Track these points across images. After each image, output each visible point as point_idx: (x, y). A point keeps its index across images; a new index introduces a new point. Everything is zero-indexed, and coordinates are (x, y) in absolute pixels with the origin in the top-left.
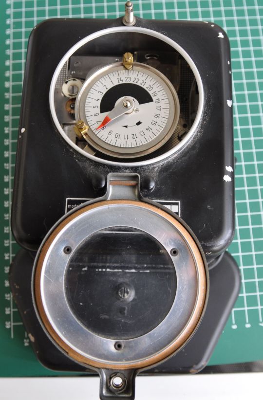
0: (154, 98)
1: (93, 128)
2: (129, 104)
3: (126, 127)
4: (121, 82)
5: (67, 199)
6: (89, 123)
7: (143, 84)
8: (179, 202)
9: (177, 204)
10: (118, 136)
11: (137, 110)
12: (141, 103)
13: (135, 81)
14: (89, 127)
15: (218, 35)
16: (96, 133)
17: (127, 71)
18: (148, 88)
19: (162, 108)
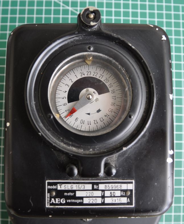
0: (110, 89)
1: (63, 116)
2: (91, 97)
3: (89, 114)
4: (83, 76)
5: (47, 181)
6: (59, 111)
7: (101, 77)
8: (133, 181)
9: (132, 183)
10: (83, 122)
11: (97, 100)
12: (99, 94)
13: (95, 75)
14: (60, 115)
15: (162, 38)
16: (65, 120)
17: (88, 66)
18: (105, 81)
19: (116, 97)
